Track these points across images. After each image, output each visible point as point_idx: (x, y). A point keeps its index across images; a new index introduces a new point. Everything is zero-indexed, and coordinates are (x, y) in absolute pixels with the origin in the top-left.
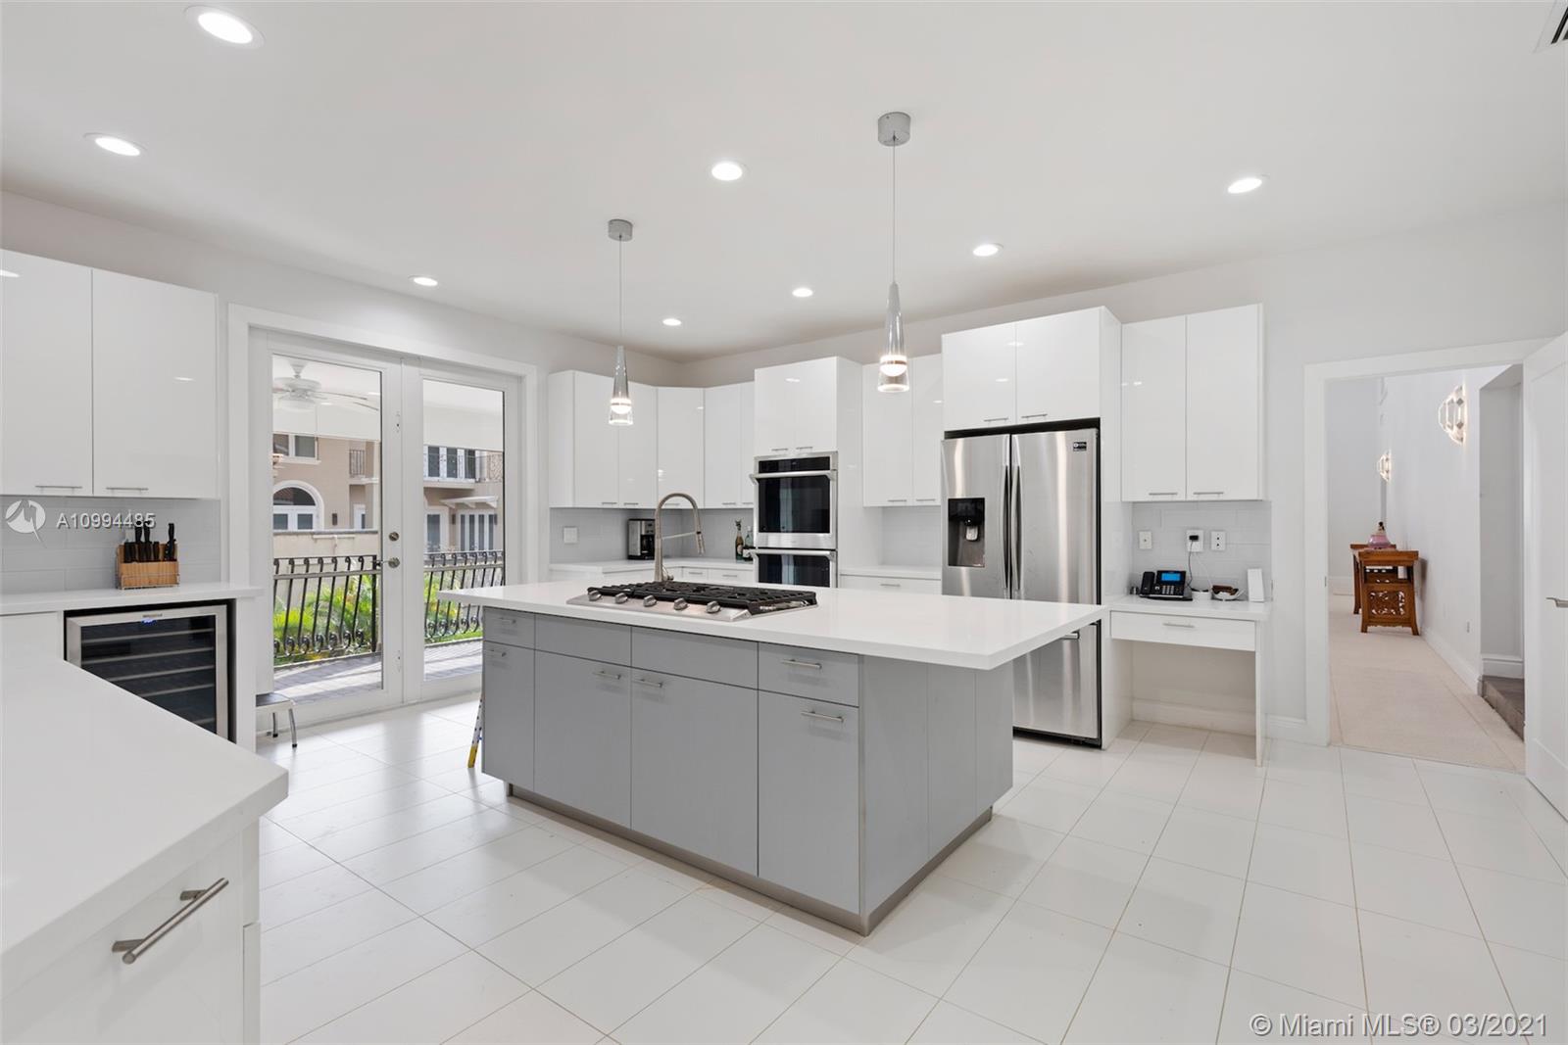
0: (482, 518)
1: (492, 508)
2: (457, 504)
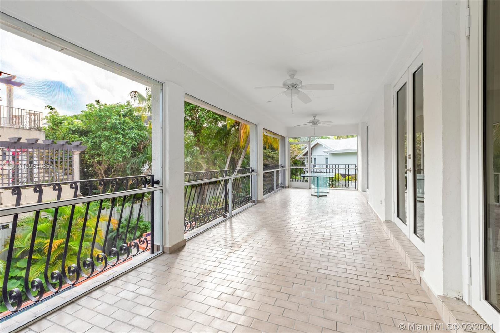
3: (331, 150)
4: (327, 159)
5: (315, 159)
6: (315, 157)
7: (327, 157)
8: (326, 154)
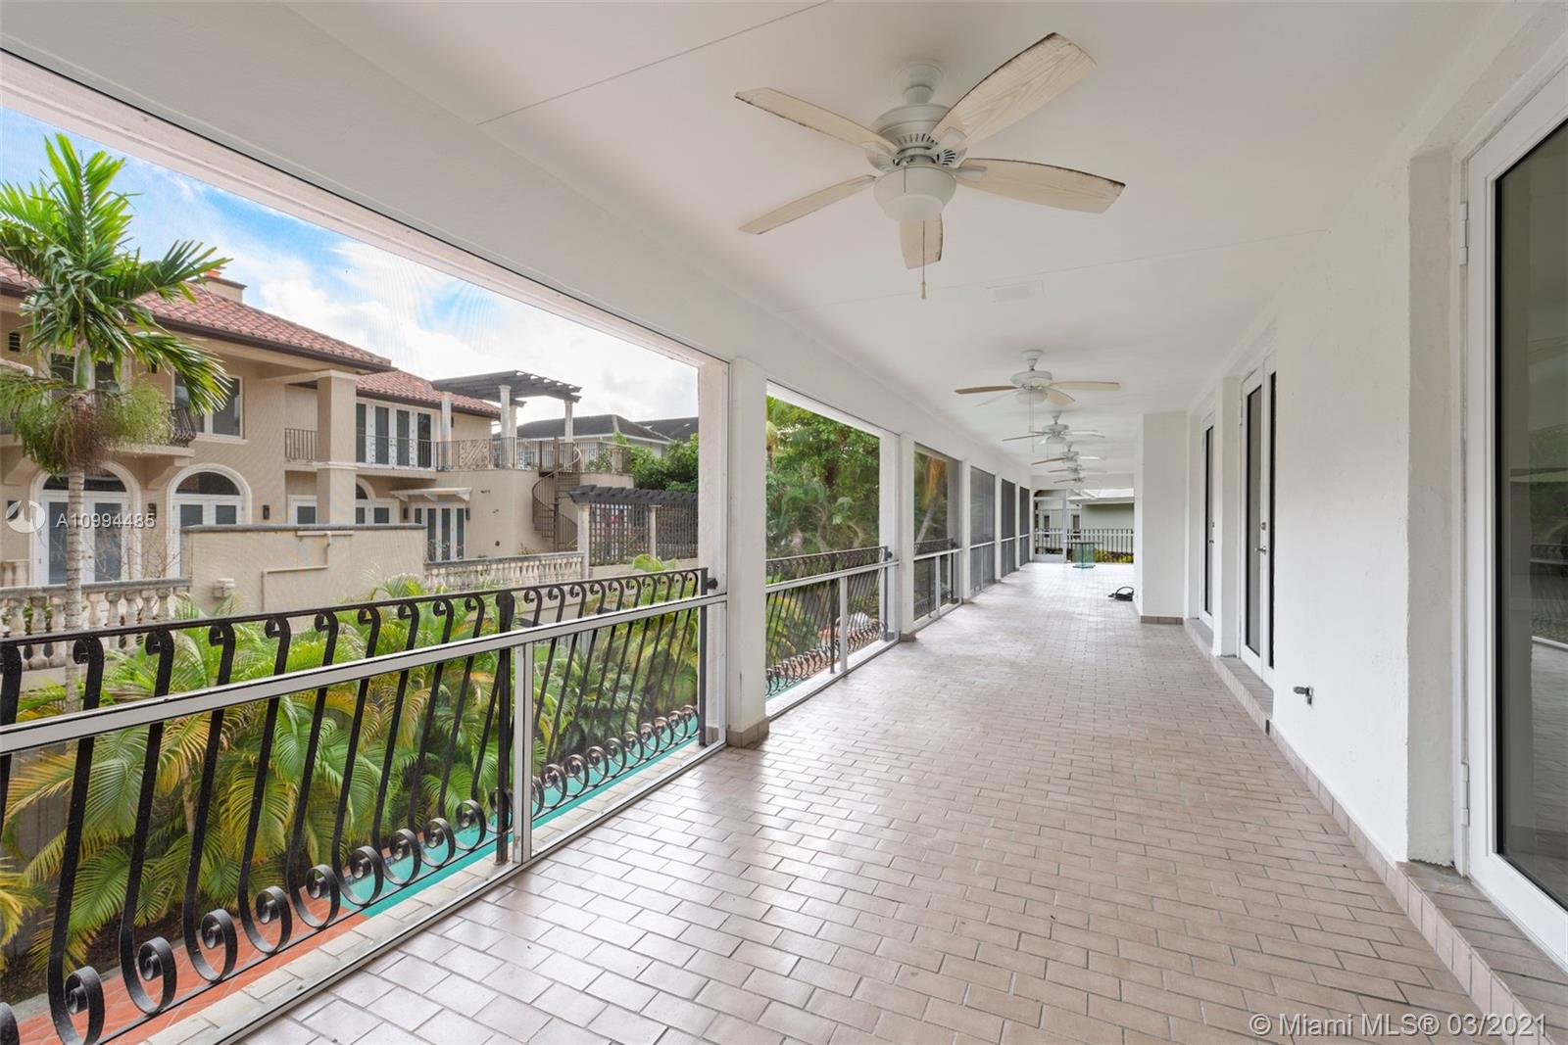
0: (446, 513)
1: (464, 501)
2: (409, 496)
3: (1087, 497)
4: (1076, 518)
5: (1047, 518)
6: (1046, 513)
7: (1075, 513)
8: (1074, 507)
